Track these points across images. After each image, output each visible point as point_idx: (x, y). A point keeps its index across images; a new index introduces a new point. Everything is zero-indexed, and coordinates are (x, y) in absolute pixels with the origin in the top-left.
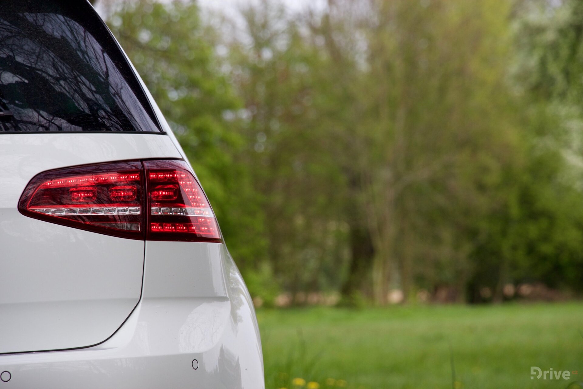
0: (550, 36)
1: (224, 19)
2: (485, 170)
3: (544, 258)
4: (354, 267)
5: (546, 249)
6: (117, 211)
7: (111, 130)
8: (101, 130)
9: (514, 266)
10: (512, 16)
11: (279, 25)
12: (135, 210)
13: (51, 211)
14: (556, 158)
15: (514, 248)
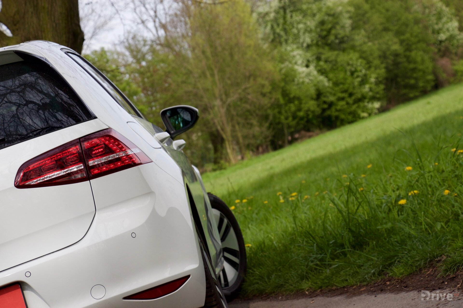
0: (272, 15)
1: (118, 54)
2: (263, 86)
3: (302, 119)
4: (216, 150)
5: (301, 114)
7: (62, 127)
8: (54, 130)
9: (289, 127)
10: (252, 12)
11: (145, 49)
12: (81, 166)
14: (293, 70)
15: (287, 118)
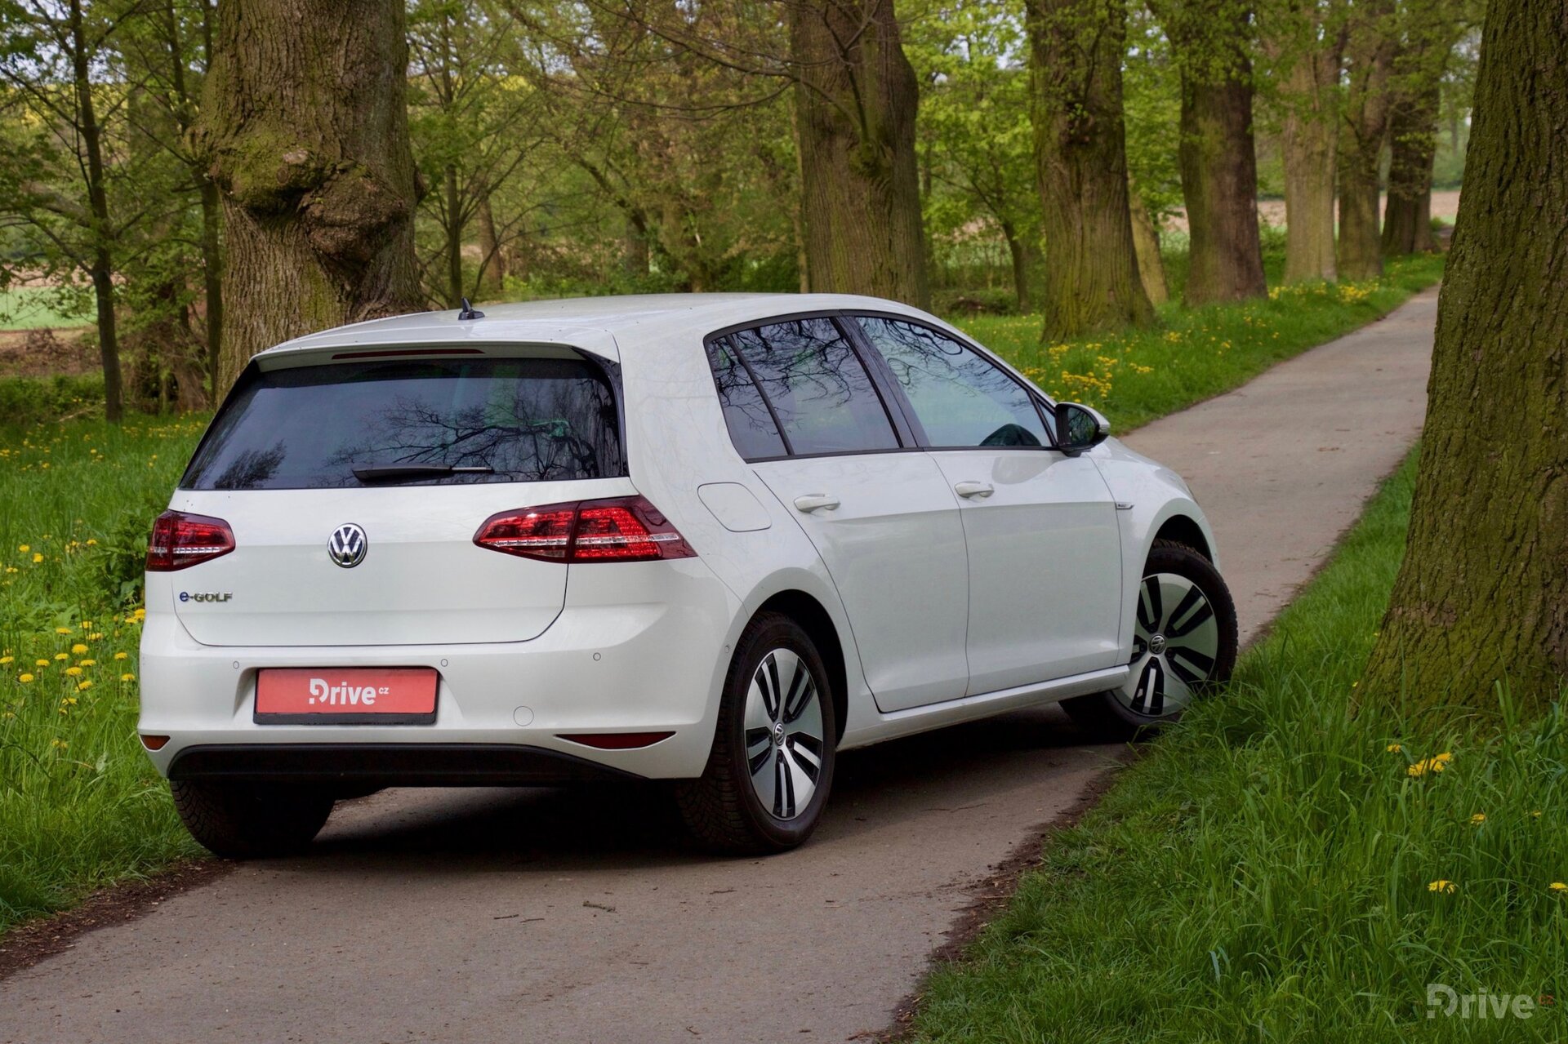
6: (554, 542)
12: (564, 541)
13: (504, 542)
